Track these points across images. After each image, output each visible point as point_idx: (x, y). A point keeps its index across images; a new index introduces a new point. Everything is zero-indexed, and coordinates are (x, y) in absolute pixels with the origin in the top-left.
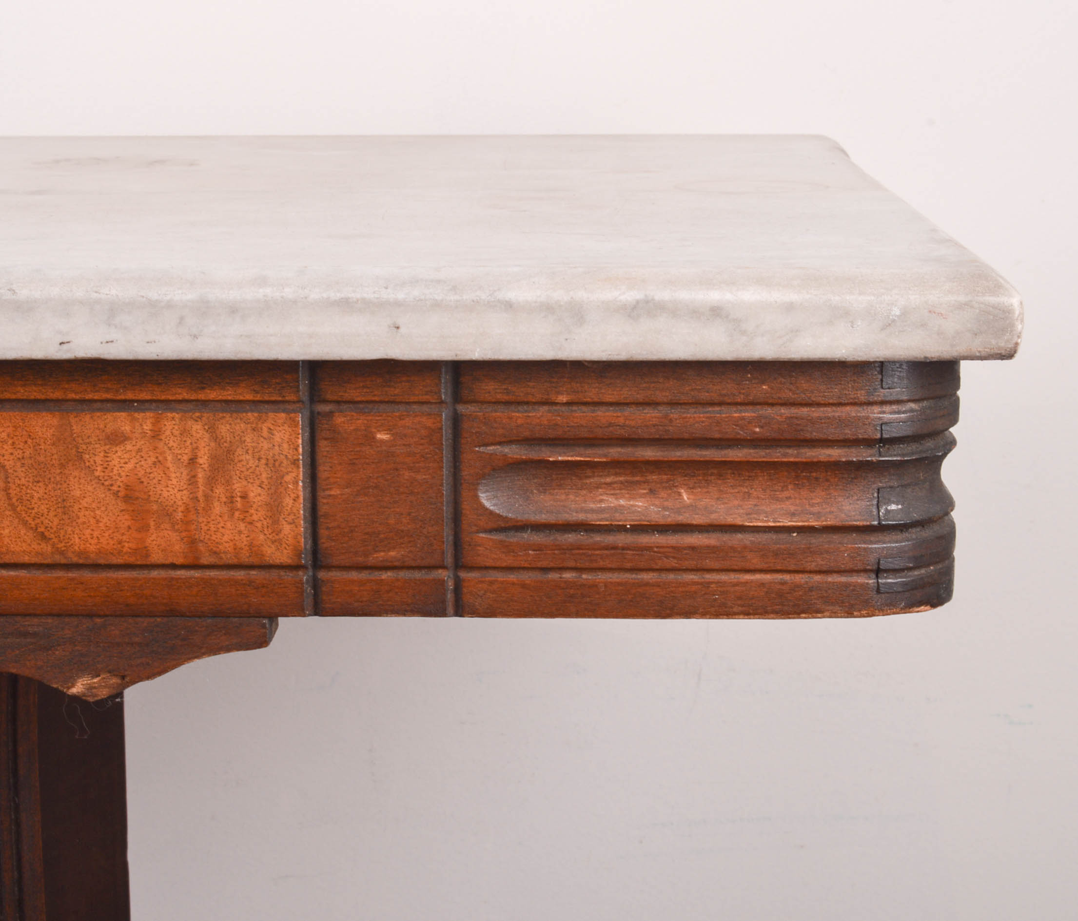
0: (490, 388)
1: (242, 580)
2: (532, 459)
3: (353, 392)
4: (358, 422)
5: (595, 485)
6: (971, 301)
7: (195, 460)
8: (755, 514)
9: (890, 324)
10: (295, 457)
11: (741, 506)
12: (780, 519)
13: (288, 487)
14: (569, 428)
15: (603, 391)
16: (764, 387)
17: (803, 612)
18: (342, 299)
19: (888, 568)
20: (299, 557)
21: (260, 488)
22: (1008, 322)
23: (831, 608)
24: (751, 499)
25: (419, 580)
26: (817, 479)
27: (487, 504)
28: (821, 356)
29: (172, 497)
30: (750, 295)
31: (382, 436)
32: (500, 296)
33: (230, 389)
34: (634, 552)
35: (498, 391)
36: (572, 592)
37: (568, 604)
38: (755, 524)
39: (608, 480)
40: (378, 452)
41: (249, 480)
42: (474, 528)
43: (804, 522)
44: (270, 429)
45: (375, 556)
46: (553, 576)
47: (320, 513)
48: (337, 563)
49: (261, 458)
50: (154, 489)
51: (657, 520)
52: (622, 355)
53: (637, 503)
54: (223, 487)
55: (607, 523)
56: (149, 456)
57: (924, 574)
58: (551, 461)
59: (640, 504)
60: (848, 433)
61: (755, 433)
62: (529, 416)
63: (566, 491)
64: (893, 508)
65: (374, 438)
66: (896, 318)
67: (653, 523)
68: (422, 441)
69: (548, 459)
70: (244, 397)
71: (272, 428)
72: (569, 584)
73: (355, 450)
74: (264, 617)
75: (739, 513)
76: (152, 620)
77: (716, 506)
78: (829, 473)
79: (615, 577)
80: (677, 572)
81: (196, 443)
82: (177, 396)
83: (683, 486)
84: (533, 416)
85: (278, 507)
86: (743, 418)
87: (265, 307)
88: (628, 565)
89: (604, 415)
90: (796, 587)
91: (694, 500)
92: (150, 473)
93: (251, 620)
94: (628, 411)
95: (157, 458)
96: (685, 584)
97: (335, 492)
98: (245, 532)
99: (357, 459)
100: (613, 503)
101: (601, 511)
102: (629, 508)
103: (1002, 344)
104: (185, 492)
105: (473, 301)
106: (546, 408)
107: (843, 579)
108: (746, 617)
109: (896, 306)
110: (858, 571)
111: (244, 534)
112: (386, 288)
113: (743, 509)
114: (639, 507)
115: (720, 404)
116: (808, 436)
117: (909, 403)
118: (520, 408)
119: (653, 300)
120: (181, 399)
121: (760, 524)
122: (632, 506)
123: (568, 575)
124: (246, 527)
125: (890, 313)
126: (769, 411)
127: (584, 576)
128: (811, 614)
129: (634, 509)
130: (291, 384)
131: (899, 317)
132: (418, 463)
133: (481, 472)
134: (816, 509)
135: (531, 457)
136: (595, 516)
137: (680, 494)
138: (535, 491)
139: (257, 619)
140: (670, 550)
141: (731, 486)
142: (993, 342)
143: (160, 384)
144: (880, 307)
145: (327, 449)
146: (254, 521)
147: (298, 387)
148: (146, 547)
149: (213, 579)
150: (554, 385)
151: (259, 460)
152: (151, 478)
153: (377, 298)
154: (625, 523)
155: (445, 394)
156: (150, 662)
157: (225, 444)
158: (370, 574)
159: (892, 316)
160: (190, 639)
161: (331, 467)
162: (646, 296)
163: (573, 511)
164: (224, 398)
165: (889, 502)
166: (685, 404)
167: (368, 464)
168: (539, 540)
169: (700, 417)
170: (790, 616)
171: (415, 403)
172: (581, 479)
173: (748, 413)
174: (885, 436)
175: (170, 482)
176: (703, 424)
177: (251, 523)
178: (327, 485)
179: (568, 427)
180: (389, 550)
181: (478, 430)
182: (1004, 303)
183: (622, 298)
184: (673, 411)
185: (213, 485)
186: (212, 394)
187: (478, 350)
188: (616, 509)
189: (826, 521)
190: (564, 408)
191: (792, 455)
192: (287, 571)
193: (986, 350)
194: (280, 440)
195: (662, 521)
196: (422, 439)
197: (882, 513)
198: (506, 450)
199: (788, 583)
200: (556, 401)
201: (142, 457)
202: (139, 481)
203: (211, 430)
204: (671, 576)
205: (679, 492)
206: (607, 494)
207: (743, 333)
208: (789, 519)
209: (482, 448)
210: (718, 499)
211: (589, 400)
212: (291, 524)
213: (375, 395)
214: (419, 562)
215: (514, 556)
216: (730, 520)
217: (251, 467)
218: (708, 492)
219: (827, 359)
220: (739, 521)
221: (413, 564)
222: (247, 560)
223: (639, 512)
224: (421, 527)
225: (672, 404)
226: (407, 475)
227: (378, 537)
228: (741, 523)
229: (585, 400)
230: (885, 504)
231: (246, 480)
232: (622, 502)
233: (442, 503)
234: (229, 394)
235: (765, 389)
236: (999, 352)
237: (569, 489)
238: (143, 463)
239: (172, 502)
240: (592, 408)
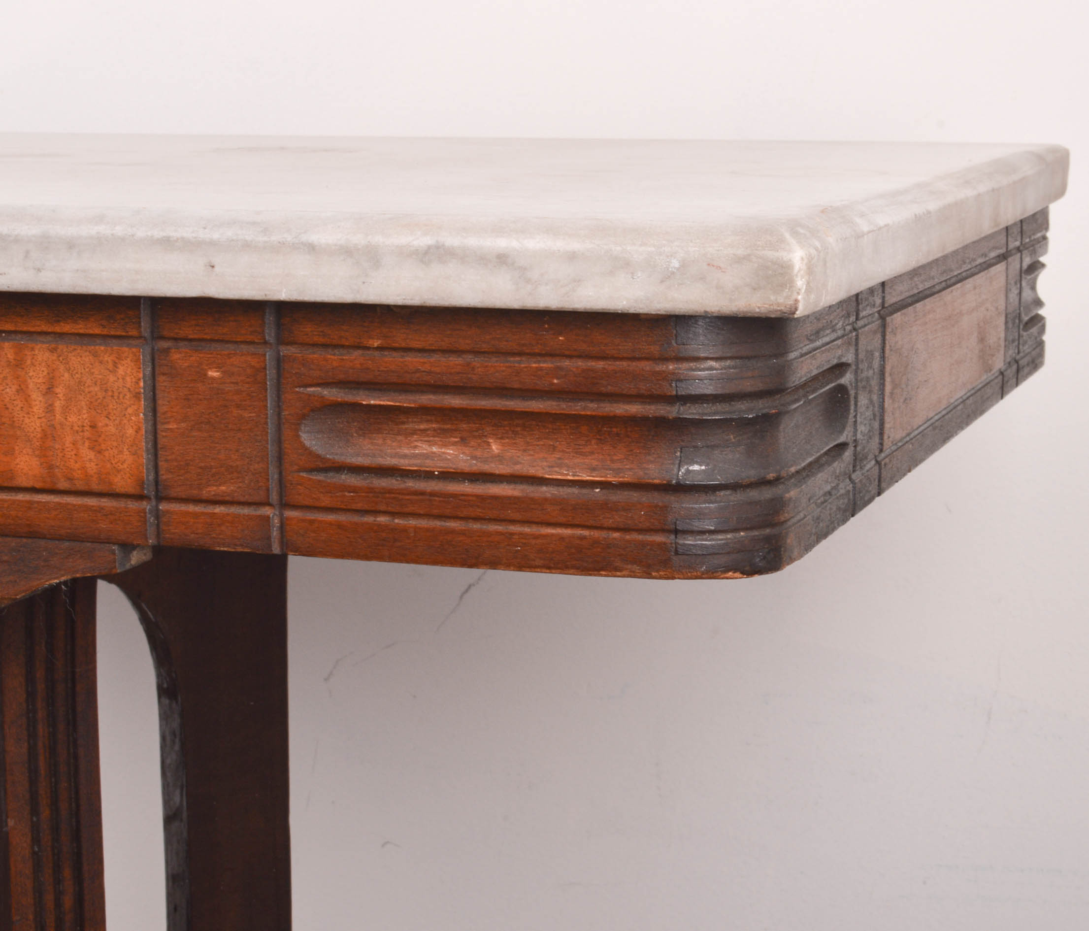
0: (308, 330)
1: (93, 506)
2: (347, 402)
3: (187, 330)
4: (191, 359)
5: (411, 432)
6: (749, 255)
7: (51, 390)
8: (557, 467)
9: (669, 277)
10: (137, 390)
11: (546, 458)
12: (580, 473)
13: (132, 420)
14: (379, 373)
15: (410, 337)
16: (561, 338)
17: (602, 569)
18: (164, 237)
19: (685, 529)
20: (143, 488)
21: (107, 419)
22: (786, 278)
23: (629, 566)
24: (555, 452)
25: (247, 516)
26: (618, 435)
27: (307, 443)
28: (604, 307)
29: (33, 424)
30: (534, 244)
31: (213, 374)
32: (304, 238)
33: (82, 323)
34: (441, 499)
35: (315, 333)
36: (384, 535)
37: (380, 548)
38: (555, 477)
39: (422, 427)
40: (210, 388)
41: (98, 411)
42: (296, 467)
43: (602, 477)
44: (116, 363)
45: (208, 489)
46: (369, 519)
47: (159, 446)
48: (175, 495)
49: (108, 390)
50: (17, 415)
51: (464, 468)
52: (415, 299)
53: (448, 451)
54: (75, 416)
55: (415, 468)
56: (13, 384)
57: (730, 539)
58: (364, 405)
59: (451, 452)
60: (643, 388)
61: (553, 384)
62: (343, 359)
63: (384, 435)
64: (695, 469)
65: (206, 375)
66: (675, 271)
67: (459, 471)
68: (248, 380)
69: (361, 402)
70: (94, 331)
71: (117, 361)
72: (381, 527)
73: (190, 386)
74: (114, 544)
75: (541, 466)
76: (18, 540)
77: (522, 457)
78: (629, 429)
79: (423, 523)
80: (483, 522)
81: (52, 373)
82: (37, 328)
83: (492, 436)
84: (346, 359)
85: (122, 437)
86: (541, 369)
87: (99, 244)
88: (435, 512)
89: (412, 361)
90: (596, 542)
91: (502, 450)
92: (14, 400)
93: (102, 546)
94: (435, 357)
95: (20, 386)
96: (489, 534)
97: (172, 426)
98: (95, 460)
99: (191, 394)
100: (426, 450)
101: (415, 456)
102: (439, 455)
103: (781, 300)
104: (43, 420)
105: (279, 242)
106: (360, 352)
107: (640, 537)
108: (548, 571)
109: (674, 258)
110: (656, 531)
111: (94, 462)
112: (205, 228)
113: (547, 461)
114: (449, 454)
115: (520, 354)
116: (603, 389)
117: (708, 361)
118: (336, 351)
119: (443, 245)
120: (39, 331)
121: (559, 477)
122: (444, 453)
123: (382, 519)
124: (95, 455)
125: (669, 265)
126: (567, 363)
127: (396, 521)
128: (610, 571)
129: (444, 456)
130: (134, 321)
131: (678, 269)
132: (245, 401)
133: (300, 412)
134: (615, 466)
135: (346, 399)
136: (407, 462)
137: (489, 444)
138: (355, 435)
139: (108, 545)
140: (474, 499)
141: (537, 438)
142: (772, 298)
143: (22, 316)
144: (659, 259)
145: (165, 384)
146: (102, 450)
147: (140, 323)
148: (11, 470)
149: (68, 504)
150: (366, 329)
151: (106, 392)
152: (15, 405)
153: (195, 238)
154: (432, 469)
155: (270, 334)
156: (18, 581)
157: (77, 375)
158: (205, 507)
159: (672, 268)
160: (51, 560)
161: (169, 402)
162: (437, 241)
163: (388, 456)
164: (76, 331)
165: (693, 462)
166: (484, 352)
167: (201, 400)
168: (355, 482)
169: (500, 367)
170: (590, 572)
171: (242, 342)
172: (397, 424)
173: (546, 365)
174: (679, 393)
175: (30, 410)
176: (504, 374)
177: (99, 452)
178: (165, 418)
179: (379, 371)
180: (220, 485)
181: (298, 371)
182: (782, 258)
183: (416, 243)
184: (476, 359)
185: (67, 414)
186: (66, 327)
187: (284, 290)
188: (426, 456)
189: (623, 477)
190: (377, 353)
191: (591, 408)
192: (133, 500)
193: (765, 306)
194: (123, 374)
195: (467, 469)
196: (248, 377)
197: (682, 473)
198: (325, 392)
199: (587, 539)
200: (368, 345)
201: (7, 385)
202: (4, 407)
203: (64, 361)
204: (476, 526)
205: (489, 442)
206: (421, 440)
207: (528, 281)
208: (588, 474)
209: (302, 389)
210: (525, 450)
211: (397, 345)
212: (134, 455)
213: (206, 334)
214: (247, 498)
215: (331, 497)
216: (532, 471)
217: (99, 398)
218: (515, 443)
219: (609, 310)
220: (540, 473)
221: (242, 499)
222: (97, 487)
223: (449, 459)
224: (248, 463)
225: (477, 353)
226: (236, 412)
227: (210, 471)
228: (541, 475)
229: (394, 344)
230: (687, 464)
231: (95, 410)
232: (434, 449)
233: (267, 441)
234: (80, 327)
235: (562, 340)
236: (779, 308)
237: (386, 434)
238: (8, 390)
239: (33, 428)
240: (402, 354)
